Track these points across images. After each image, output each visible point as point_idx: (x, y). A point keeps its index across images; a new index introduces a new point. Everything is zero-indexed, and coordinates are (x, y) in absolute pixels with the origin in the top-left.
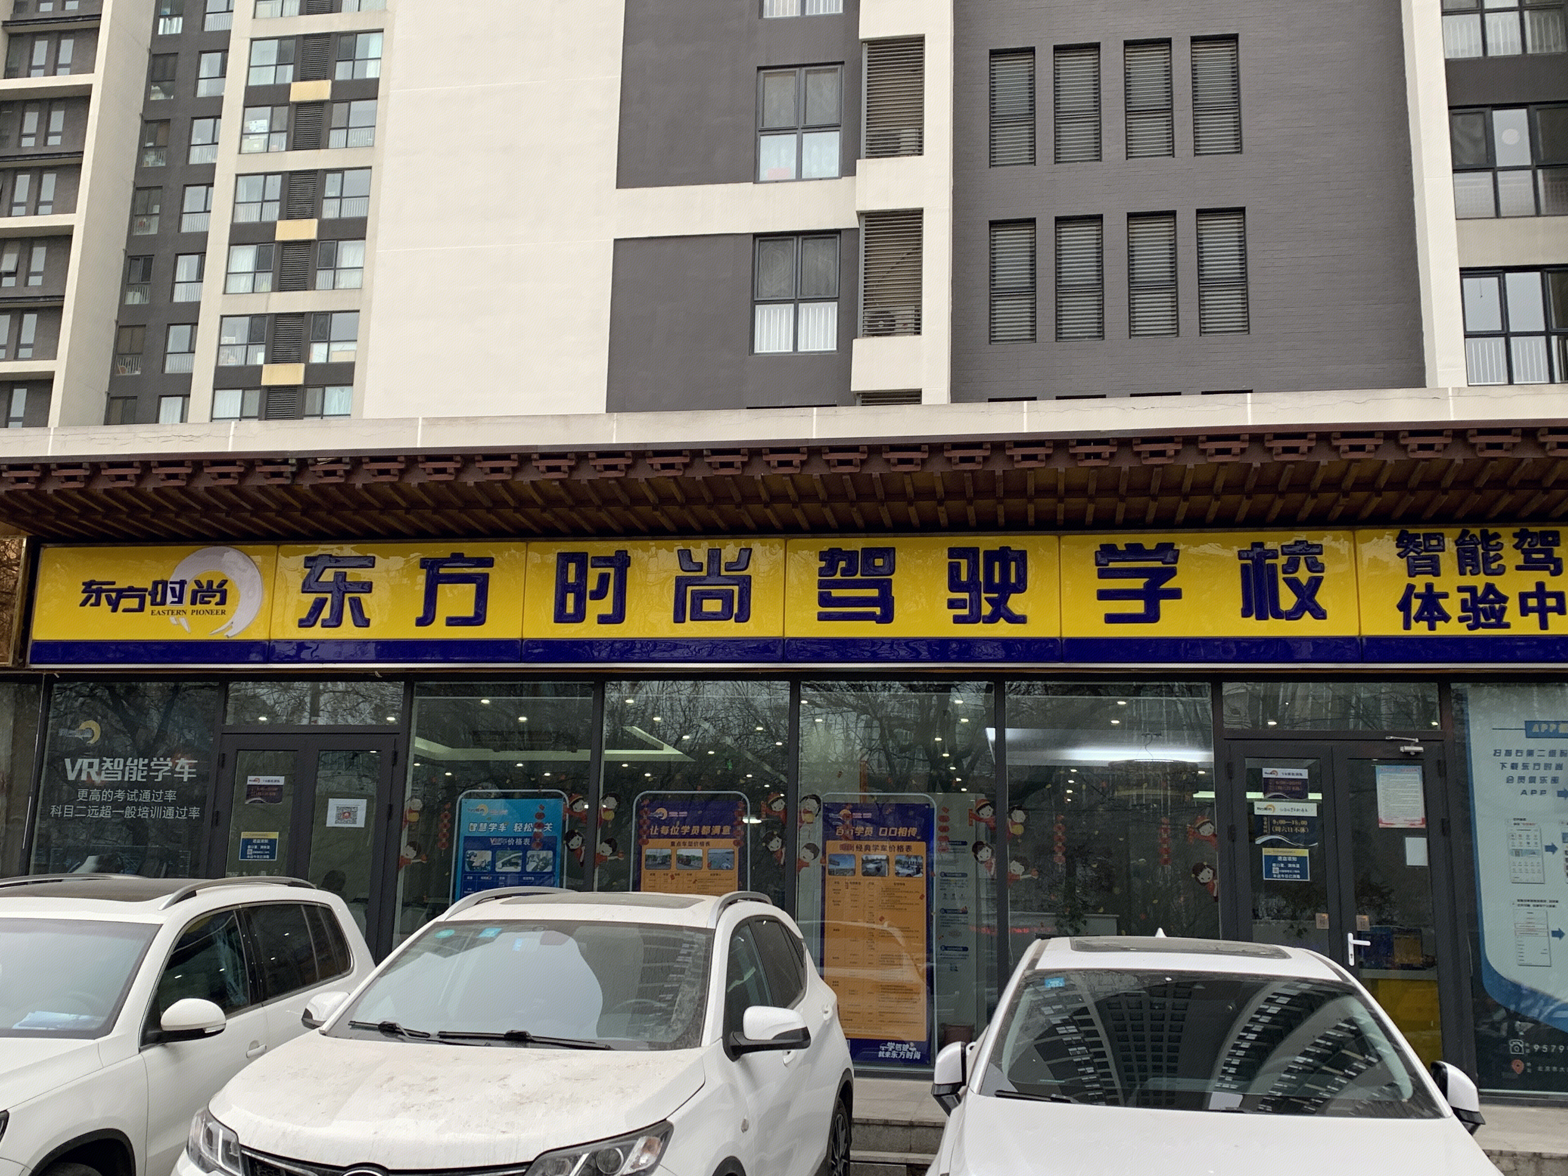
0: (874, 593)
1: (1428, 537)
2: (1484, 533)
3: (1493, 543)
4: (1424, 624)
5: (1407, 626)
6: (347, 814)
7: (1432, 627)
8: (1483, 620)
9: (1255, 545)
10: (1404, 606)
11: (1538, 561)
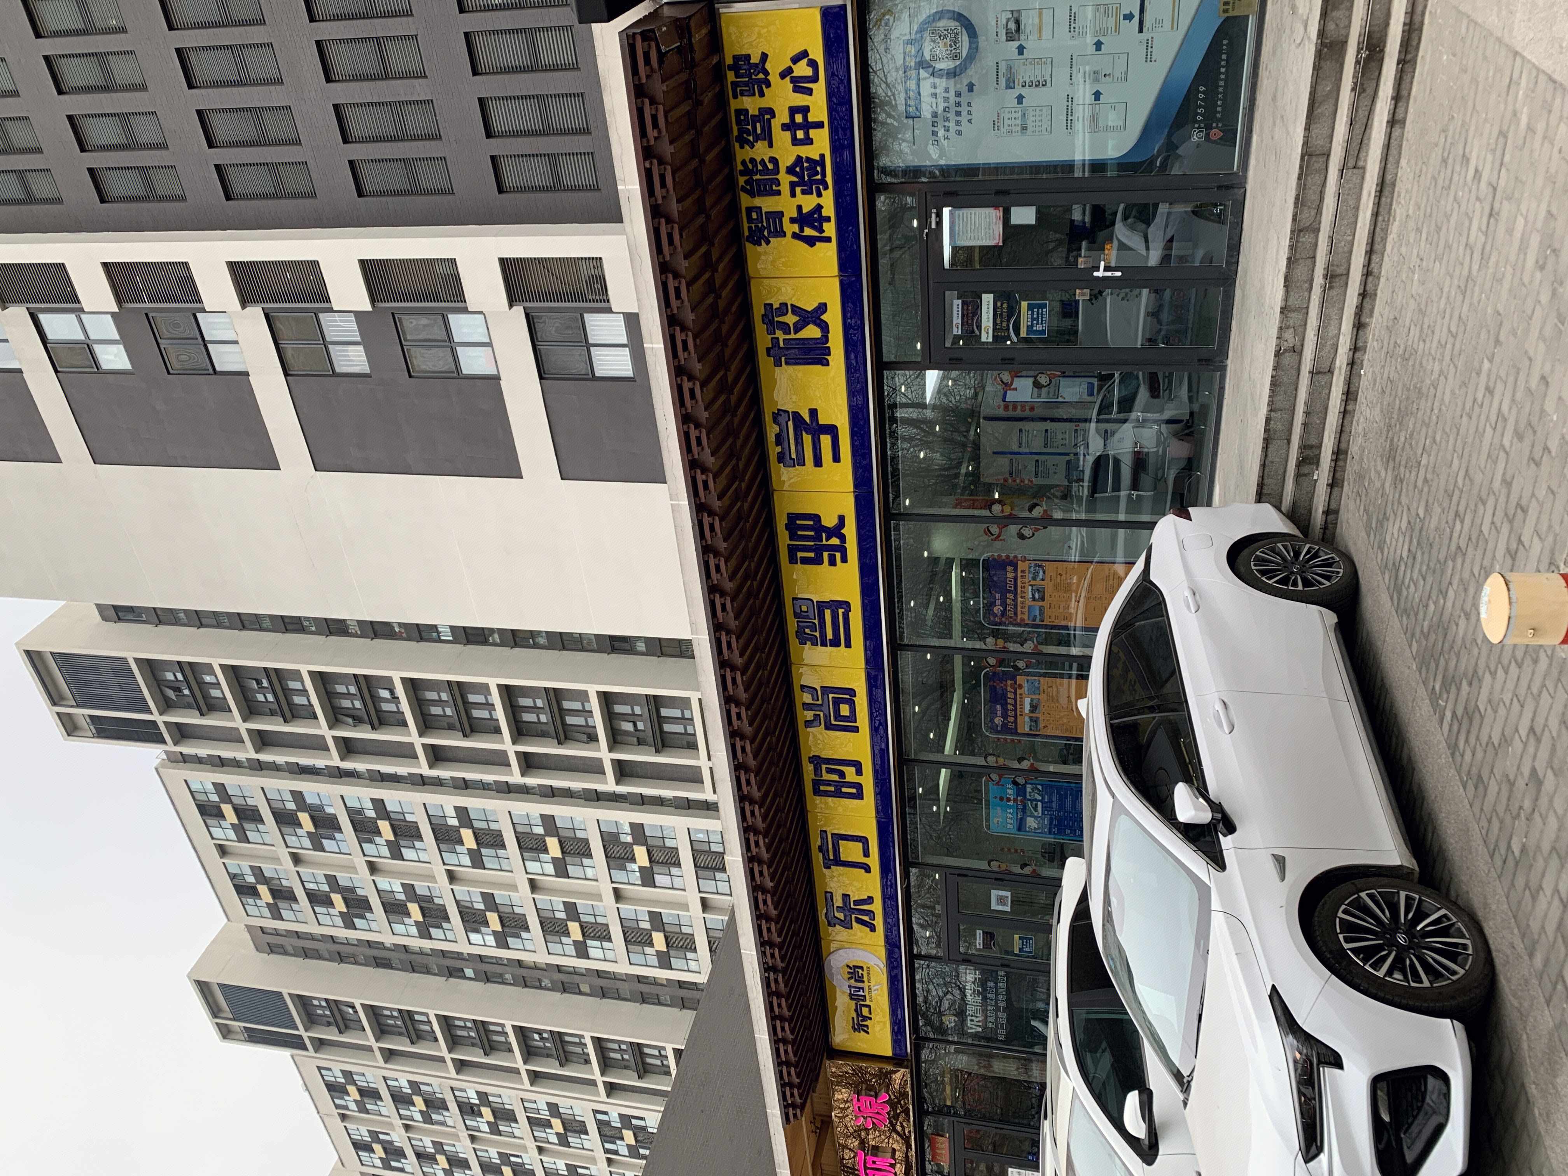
0: (828, 613)
1: (750, 220)
2: (742, 173)
3: (750, 166)
4: (825, 226)
5: (828, 240)
6: (1001, 900)
7: (828, 219)
8: (819, 177)
9: (769, 355)
10: (811, 242)
11: (763, 129)
